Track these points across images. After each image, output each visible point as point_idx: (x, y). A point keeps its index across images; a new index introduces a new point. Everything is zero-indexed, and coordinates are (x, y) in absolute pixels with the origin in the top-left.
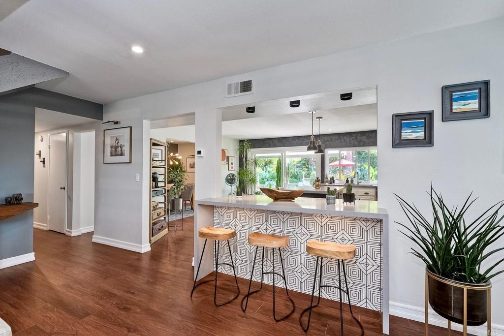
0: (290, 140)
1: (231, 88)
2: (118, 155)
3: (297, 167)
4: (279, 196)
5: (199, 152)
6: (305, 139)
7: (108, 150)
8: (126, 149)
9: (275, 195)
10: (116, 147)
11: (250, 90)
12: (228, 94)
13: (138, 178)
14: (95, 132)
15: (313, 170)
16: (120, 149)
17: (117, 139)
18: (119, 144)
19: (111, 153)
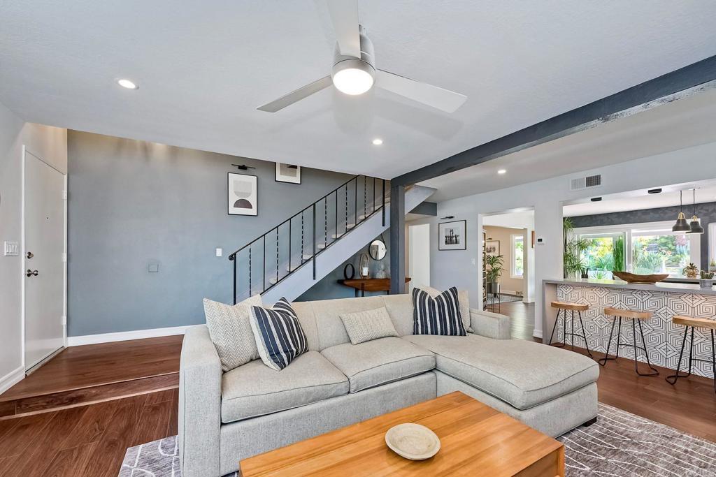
0: (639, 214)
1: (575, 184)
2: (453, 243)
3: (648, 249)
4: (636, 279)
5: (540, 240)
6: (667, 211)
7: (443, 239)
8: (461, 239)
9: (631, 277)
10: (451, 237)
11: (599, 184)
12: (573, 188)
13: (474, 262)
14: (429, 224)
15: (686, 253)
16: (454, 238)
17: (452, 231)
18: (454, 235)
19: (446, 242)
